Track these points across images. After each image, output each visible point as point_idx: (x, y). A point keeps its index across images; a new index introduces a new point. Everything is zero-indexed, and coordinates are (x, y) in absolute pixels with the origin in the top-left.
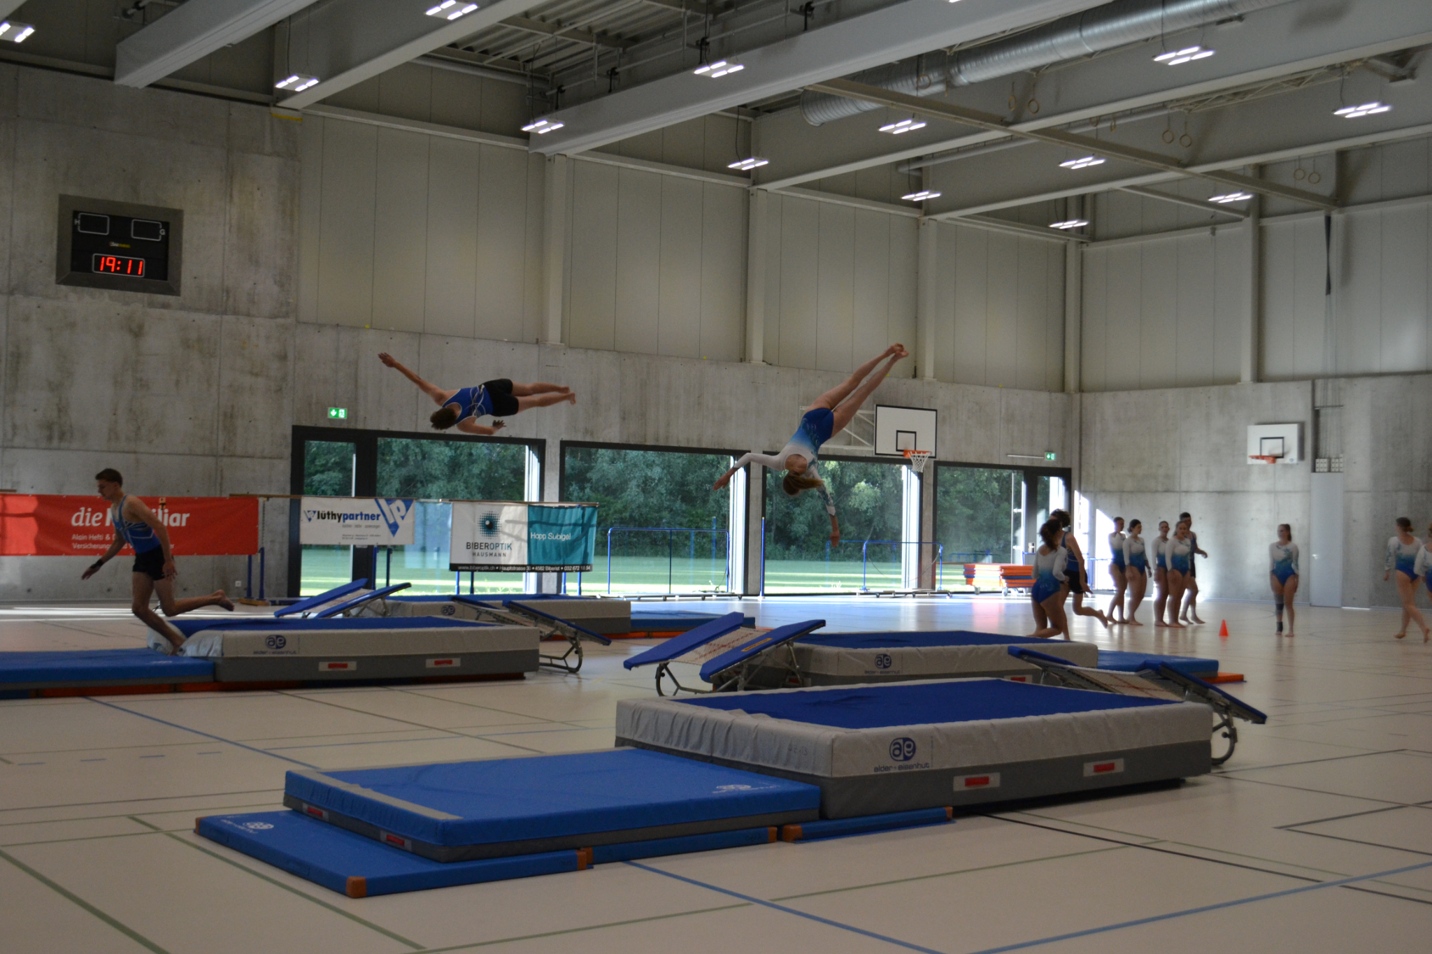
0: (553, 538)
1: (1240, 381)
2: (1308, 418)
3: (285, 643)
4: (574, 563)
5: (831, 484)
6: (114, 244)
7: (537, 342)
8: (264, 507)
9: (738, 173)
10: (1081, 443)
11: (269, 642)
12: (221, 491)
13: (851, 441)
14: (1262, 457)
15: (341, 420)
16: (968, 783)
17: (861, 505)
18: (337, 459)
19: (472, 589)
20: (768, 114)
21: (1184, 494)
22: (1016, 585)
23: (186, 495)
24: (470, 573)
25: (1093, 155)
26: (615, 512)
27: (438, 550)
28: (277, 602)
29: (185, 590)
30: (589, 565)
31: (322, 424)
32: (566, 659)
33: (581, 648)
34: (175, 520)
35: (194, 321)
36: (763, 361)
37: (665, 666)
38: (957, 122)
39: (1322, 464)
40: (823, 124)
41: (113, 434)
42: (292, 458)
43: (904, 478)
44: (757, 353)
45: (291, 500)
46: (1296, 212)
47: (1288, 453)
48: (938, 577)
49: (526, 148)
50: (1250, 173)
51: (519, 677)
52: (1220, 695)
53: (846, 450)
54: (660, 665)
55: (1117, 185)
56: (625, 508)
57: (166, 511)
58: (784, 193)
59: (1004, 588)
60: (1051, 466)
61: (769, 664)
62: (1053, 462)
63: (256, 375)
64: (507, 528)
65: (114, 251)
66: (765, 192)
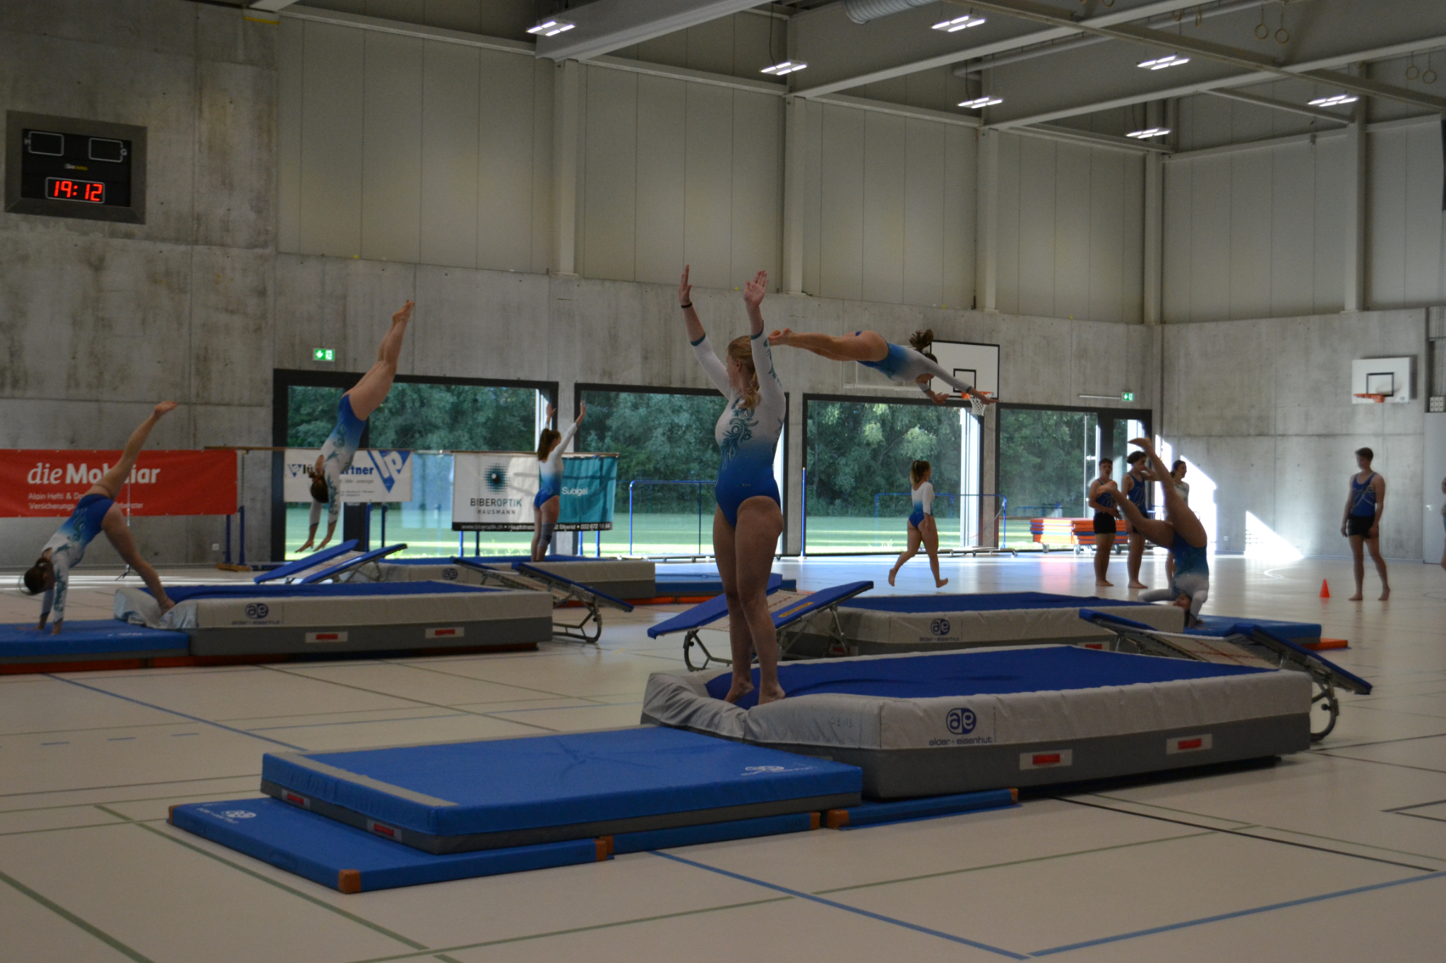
0: (567, 493)
1: (1344, 310)
2: (1421, 350)
3: (267, 612)
4: (592, 520)
5: (881, 430)
6: (69, 167)
7: (548, 272)
8: (243, 462)
9: (773, 79)
10: (1162, 379)
11: (250, 611)
12: (195, 444)
14: (1368, 396)
15: (329, 363)
16: (1037, 760)
17: (914, 455)
18: (326, 408)
19: (478, 551)
20: (806, 11)
21: (1279, 438)
22: (1089, 542)
23: (156, 448)
24: (474, 533)
25: (1176, 53)
26: (638, 464)
27: (439, 508)
28: (260, 567)
29: (156, 554)
30: (608, 523)
31: (307, 367)
32: (584, 627)
33: (600, 615)
34: (143, 476)
35: (161, 252)
36: (803, 292)
37: (694, 634)
38: (1021, 17)
39: (1437, 403)
40: (868, 21)
41: (73, 380)
42: (274, 406)
43: (962, 422)
44: (795, 282)
45: (274, 454)
46: (1407, 116)
47: (1398, 390)
48: (1001, 534)
49: (532, 53)
50: (1355, 72)
51: (531, 647)
52: (1320, 662)
53: (897, 392)
54: (689, 633)
55: (1203, 87)
56: (649, 459)
58: (824, 101)
59: (1075, 546)
60: (1129, 407)
61: (811, 630)
62: (1131, 403)
63: (232, 312)
64: (516, 482)
65: (69, 174)
66: (803, 100)
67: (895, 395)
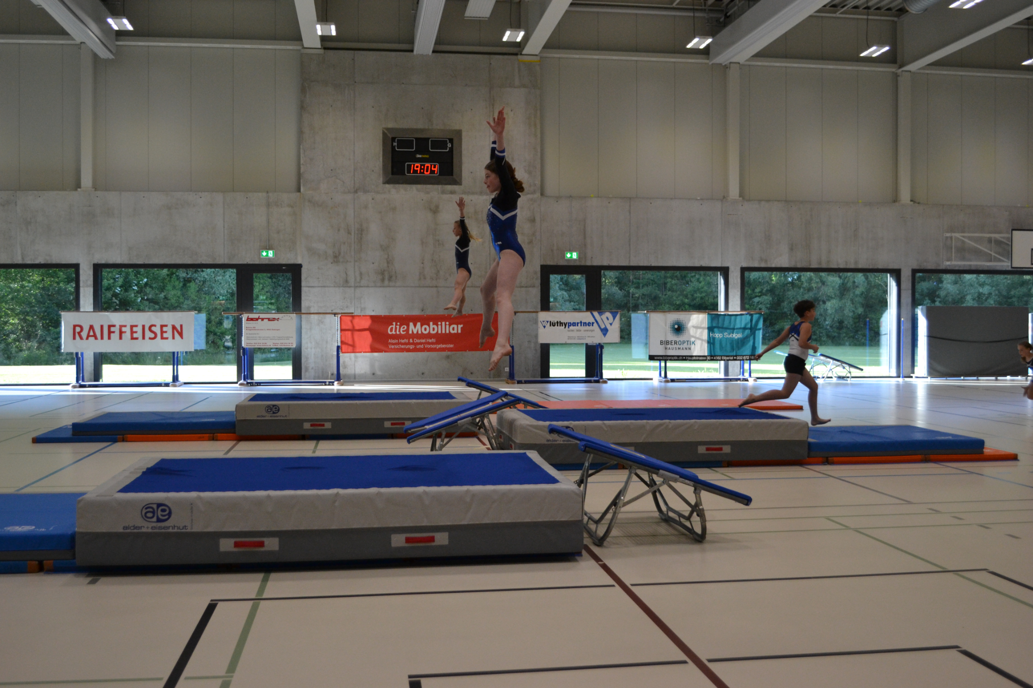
0: (728, 336)
4: (744, 354)
6: (418, 156)
7: (724, 197)
9: (869, 60)
13: (991, 259)
15: (575, 260)
23: (470, 312)
28: (523, 382)
29: (472, 373)
31: (561, 263)
34: (453, 329)
36: (911, 201)
41: (422, 276)
42: (541, 287)
44: (905, 195)
53: (988, 266)
57: (447, 323)
64: (692, 331)
65: (418, 160)
66: (909, 73)
67: (986, 268)
